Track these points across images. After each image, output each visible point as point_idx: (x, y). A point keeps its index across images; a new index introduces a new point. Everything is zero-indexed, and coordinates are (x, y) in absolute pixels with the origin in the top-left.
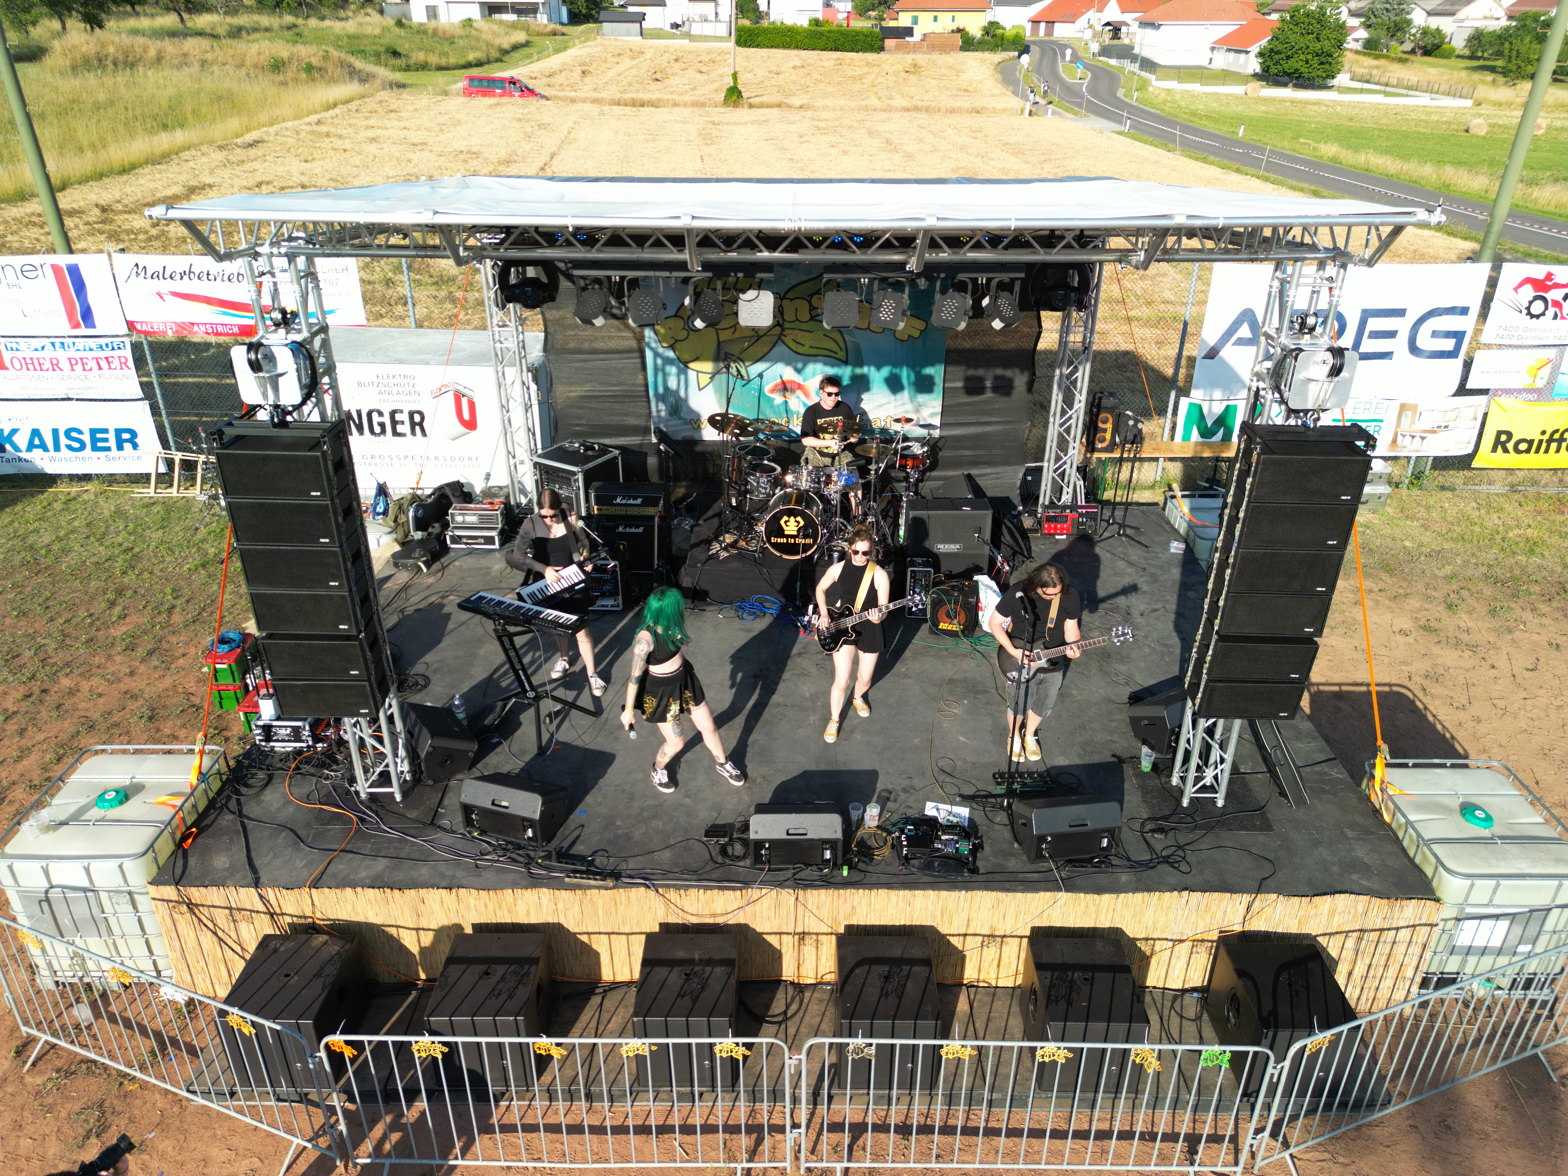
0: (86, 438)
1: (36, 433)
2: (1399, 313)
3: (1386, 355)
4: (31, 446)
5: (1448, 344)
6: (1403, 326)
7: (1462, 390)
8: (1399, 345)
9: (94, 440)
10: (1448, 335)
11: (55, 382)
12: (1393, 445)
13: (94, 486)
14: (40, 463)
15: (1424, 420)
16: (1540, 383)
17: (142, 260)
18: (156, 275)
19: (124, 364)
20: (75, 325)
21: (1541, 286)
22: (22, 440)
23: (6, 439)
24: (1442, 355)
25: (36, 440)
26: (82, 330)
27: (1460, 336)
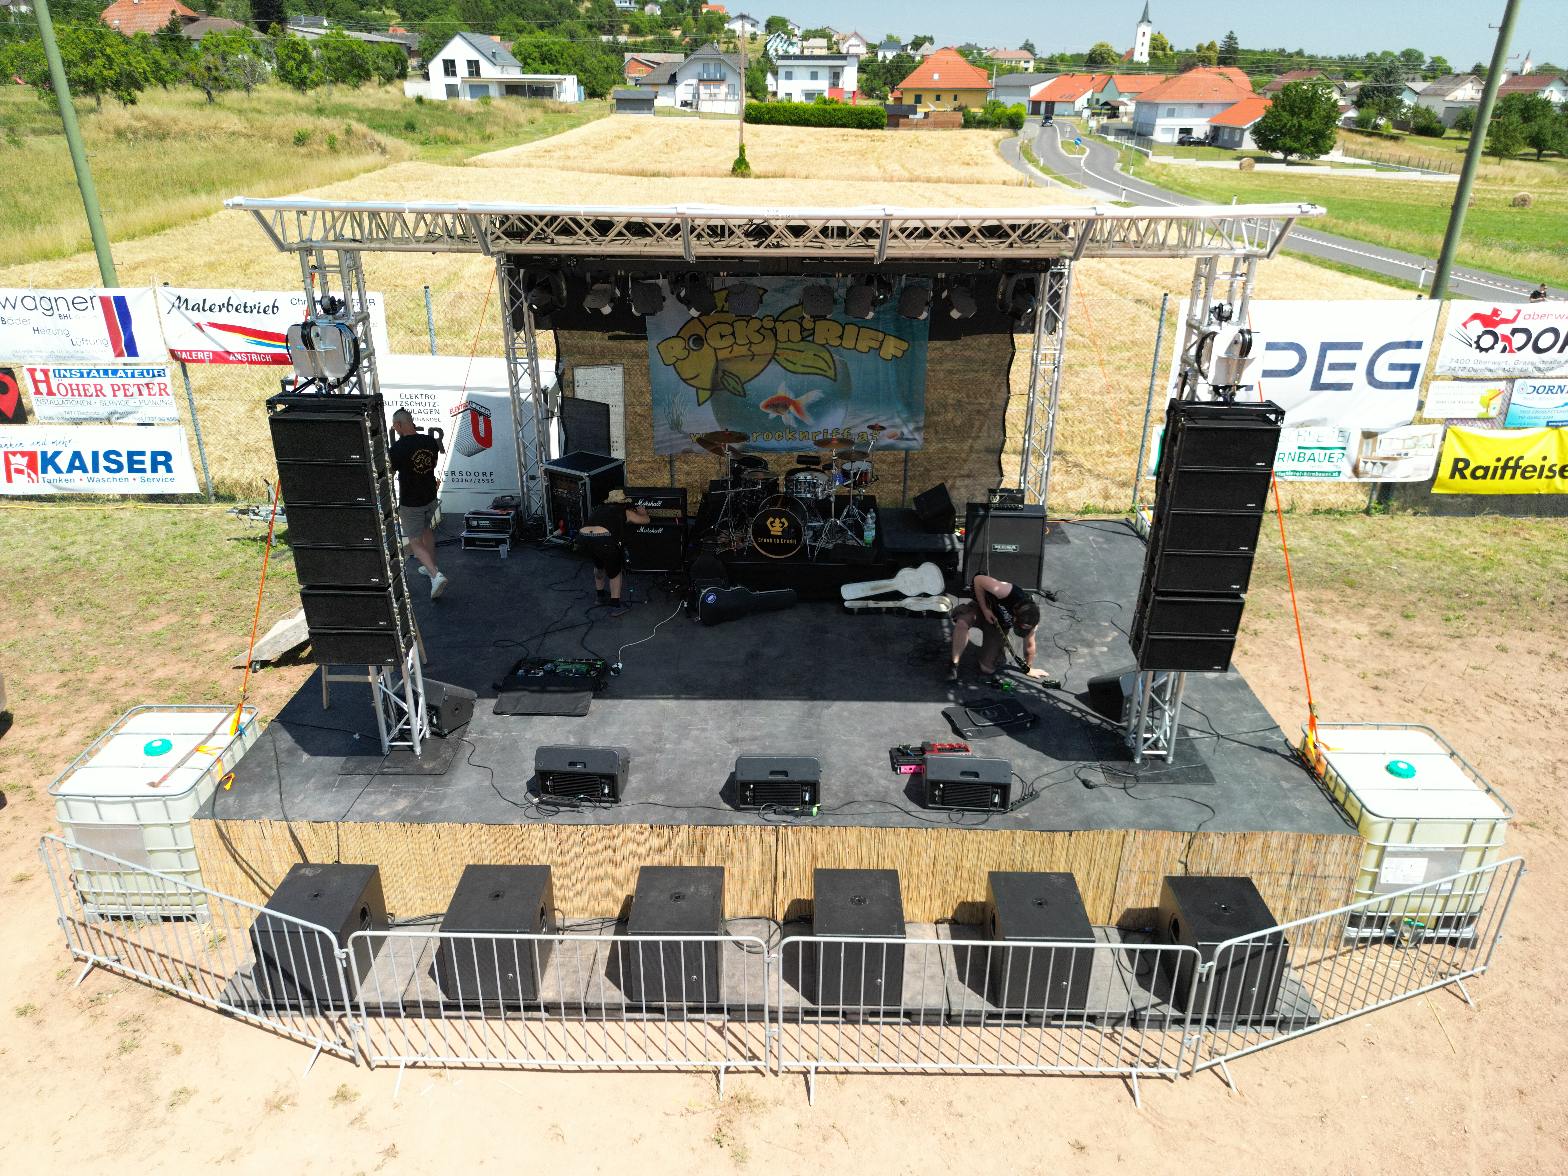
0: (124, 460)
1: (77, 455)
2: (1357, 346)
3: (1345, 386)
4: (71, 468)
5: (1404, 376)
6: (1361, 358)
7: (1418, 419)
8: (1358, 377)
9: (131, 462)
10: (1402, 367)
11: (96, 407)
12: (1356, 471)
13: (130, 504)
14: (79, 482)
15: (1385, 448)
16: (1493, 413)
17: (184, 293)
18: (196, 308)
19: (163, 390)
20: (119, 354)
21: (1489, 321)
22: (63, 462)
23: (49, 461)
24: (1398, 386)
25: (77, 462)
26: (127, 359)
27: (1415, 368)
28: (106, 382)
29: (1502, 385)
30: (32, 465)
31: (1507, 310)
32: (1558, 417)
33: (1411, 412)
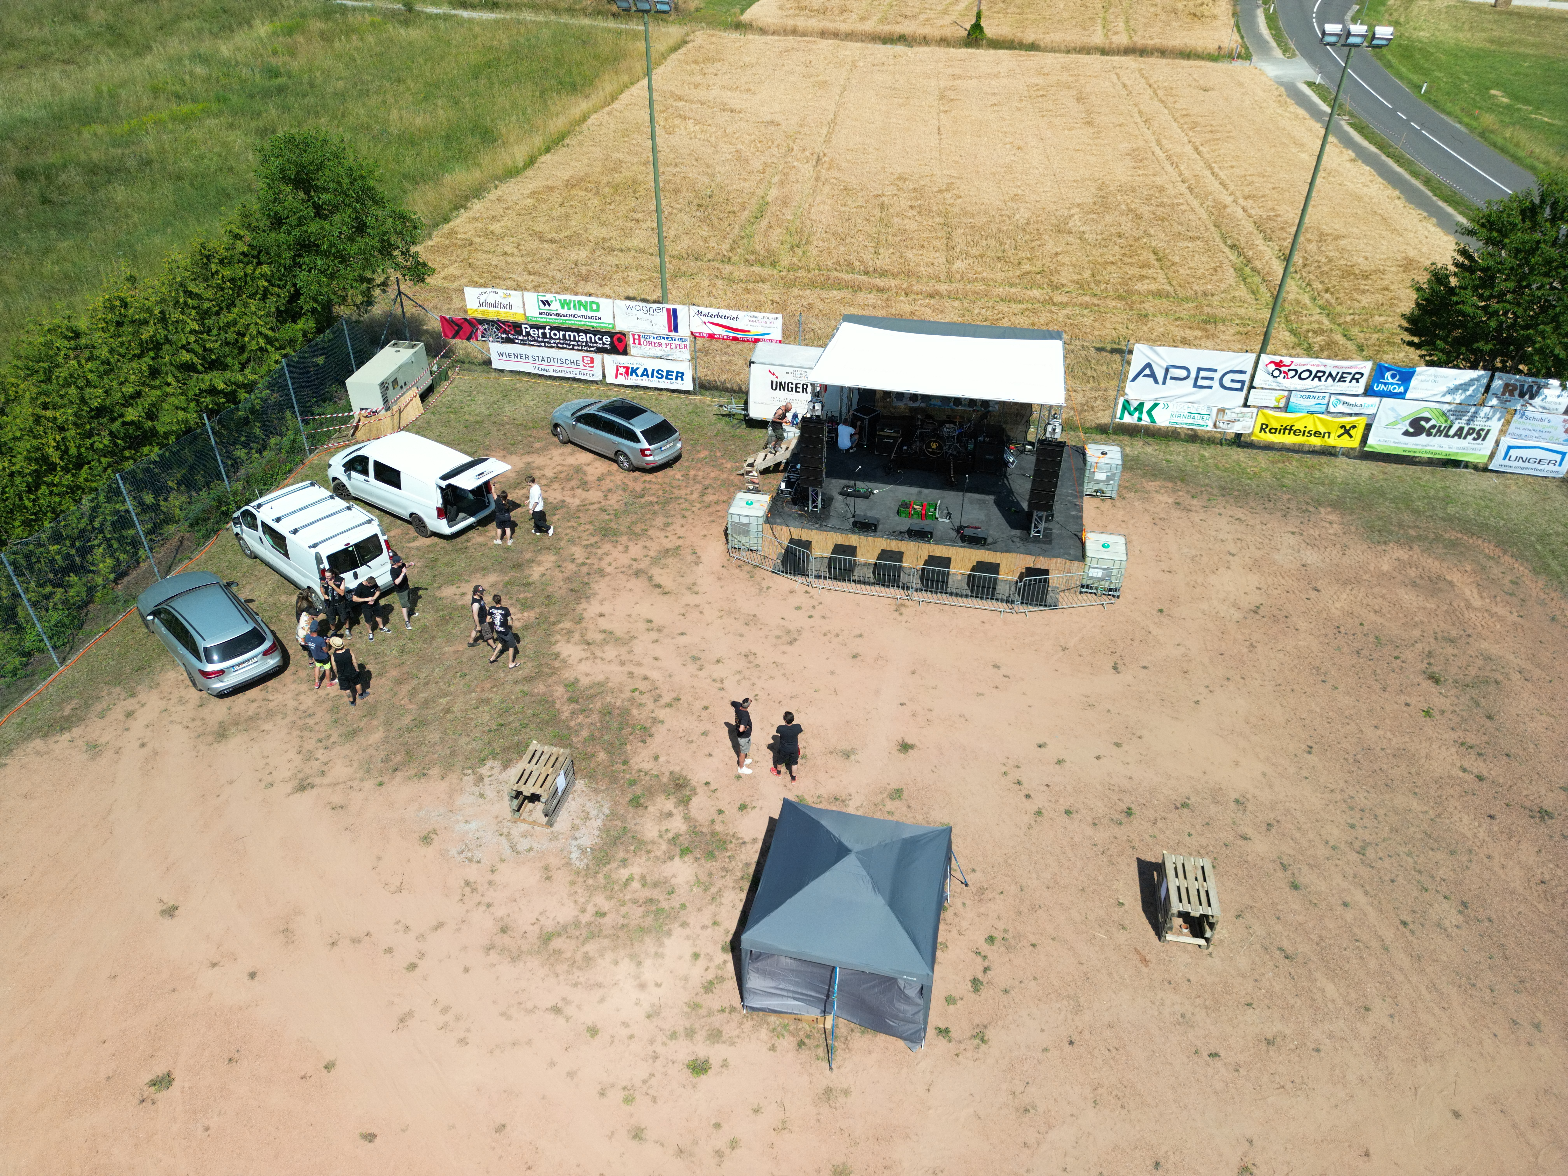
0: (664, 374)
1: (646, 370)
2: (1215, 371)
3: (1210, 387)
4: (643, 375)
5: (1238, 385)
6: (1216, 376)
7: (1245, 405)
8: (1216, 384)
9: (667, 375)
10: (1238, 381)
11: (658, 351)
12: (1215, 425)
13: (664, 393)
14: (644, 382)
15: (1229, 416)
16: (1282, 405)
17: (701, 309)
18: (705, 315)
19: (685, 347)
20: (670, 331)
21: (1279, 365)
22: (639, 372)
23: (634, 371)
24: (1236, 389)
25: (645, 373)
26: (673, 333)
27: (1243, 382)
28: (663, 342)
29: (1286, 393)
30: (627, 373)
31: (1287, 360)
32: (1312, 409)
33: (1242, 402)
